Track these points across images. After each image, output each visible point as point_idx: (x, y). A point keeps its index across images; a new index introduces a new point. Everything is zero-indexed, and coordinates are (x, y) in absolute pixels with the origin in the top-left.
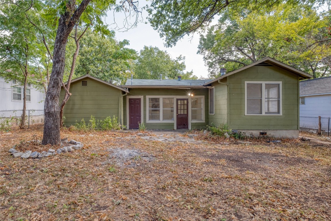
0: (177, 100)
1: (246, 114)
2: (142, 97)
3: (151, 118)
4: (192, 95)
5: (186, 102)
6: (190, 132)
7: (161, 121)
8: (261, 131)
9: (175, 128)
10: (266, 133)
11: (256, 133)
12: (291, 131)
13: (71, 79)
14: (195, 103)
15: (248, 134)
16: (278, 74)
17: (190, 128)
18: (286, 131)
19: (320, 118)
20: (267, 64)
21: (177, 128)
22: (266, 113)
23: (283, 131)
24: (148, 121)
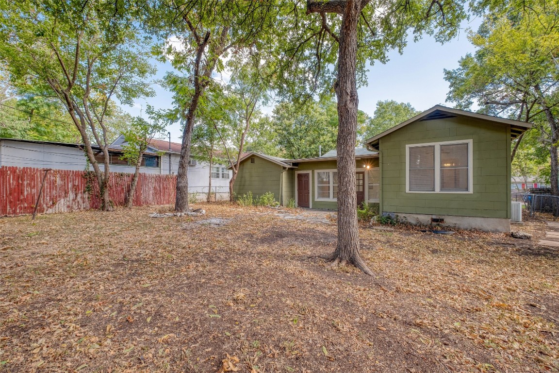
1: (407, 191)
2: (310, 172)
3: (320, 195)
4: (369, 167)
5: (362, 175)
7: (331, 199)
8: (434, 217)
10: (442, 220)
11: (425, 219)
12: (492, 219)
13: (240, 159)
15: (412, 219)
16: (465, 129)
18: (483, 219)
22: (442, 190)
23: (476, 218)
24: (316, 199)
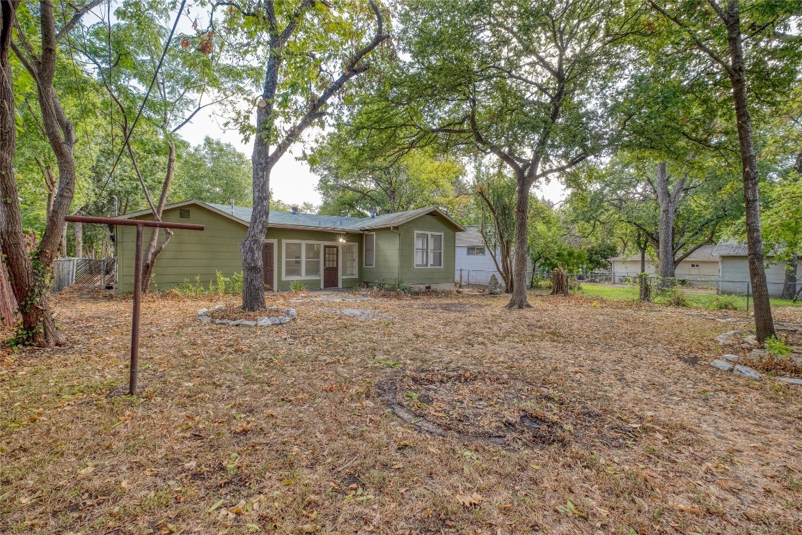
0: (325, 247)
1: (415, 267)
2: (275, 241)
3: (289, 273)
4: (344, 241)
5: (335, 249)
6: (340, 291)
7: (304, 277)
8: (427, 285)
9: (322, 287)
10: (431, 287)
11: (423, 287)
12: (448, 284)
14: (347, 249)
15: (416, 289)
16: (441, 225)
17: (340, 285)
18: (445, 284)
19: (461, 270)
20: (434, 214)
21: (325, 286)
22: (431, 265)
24: (284, 278)
